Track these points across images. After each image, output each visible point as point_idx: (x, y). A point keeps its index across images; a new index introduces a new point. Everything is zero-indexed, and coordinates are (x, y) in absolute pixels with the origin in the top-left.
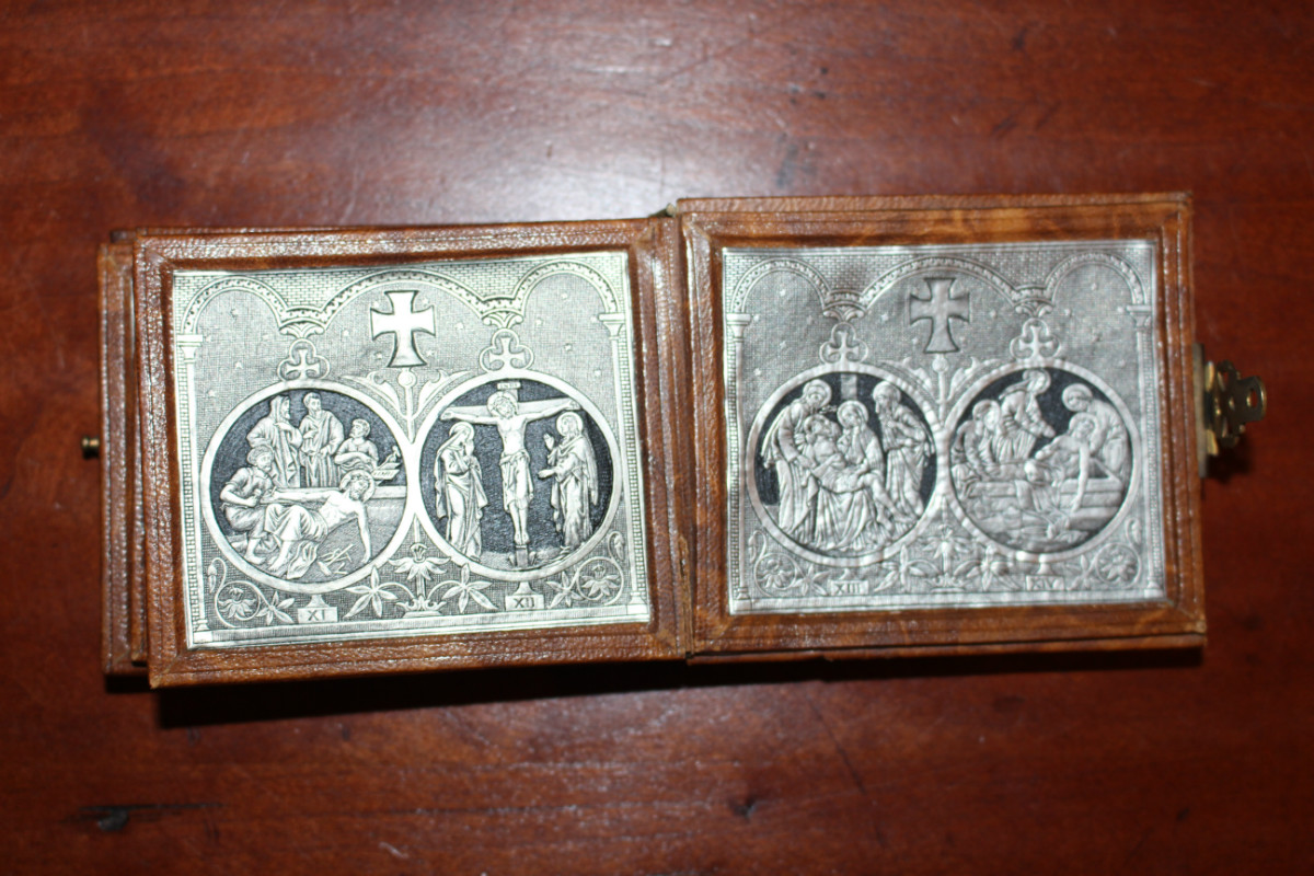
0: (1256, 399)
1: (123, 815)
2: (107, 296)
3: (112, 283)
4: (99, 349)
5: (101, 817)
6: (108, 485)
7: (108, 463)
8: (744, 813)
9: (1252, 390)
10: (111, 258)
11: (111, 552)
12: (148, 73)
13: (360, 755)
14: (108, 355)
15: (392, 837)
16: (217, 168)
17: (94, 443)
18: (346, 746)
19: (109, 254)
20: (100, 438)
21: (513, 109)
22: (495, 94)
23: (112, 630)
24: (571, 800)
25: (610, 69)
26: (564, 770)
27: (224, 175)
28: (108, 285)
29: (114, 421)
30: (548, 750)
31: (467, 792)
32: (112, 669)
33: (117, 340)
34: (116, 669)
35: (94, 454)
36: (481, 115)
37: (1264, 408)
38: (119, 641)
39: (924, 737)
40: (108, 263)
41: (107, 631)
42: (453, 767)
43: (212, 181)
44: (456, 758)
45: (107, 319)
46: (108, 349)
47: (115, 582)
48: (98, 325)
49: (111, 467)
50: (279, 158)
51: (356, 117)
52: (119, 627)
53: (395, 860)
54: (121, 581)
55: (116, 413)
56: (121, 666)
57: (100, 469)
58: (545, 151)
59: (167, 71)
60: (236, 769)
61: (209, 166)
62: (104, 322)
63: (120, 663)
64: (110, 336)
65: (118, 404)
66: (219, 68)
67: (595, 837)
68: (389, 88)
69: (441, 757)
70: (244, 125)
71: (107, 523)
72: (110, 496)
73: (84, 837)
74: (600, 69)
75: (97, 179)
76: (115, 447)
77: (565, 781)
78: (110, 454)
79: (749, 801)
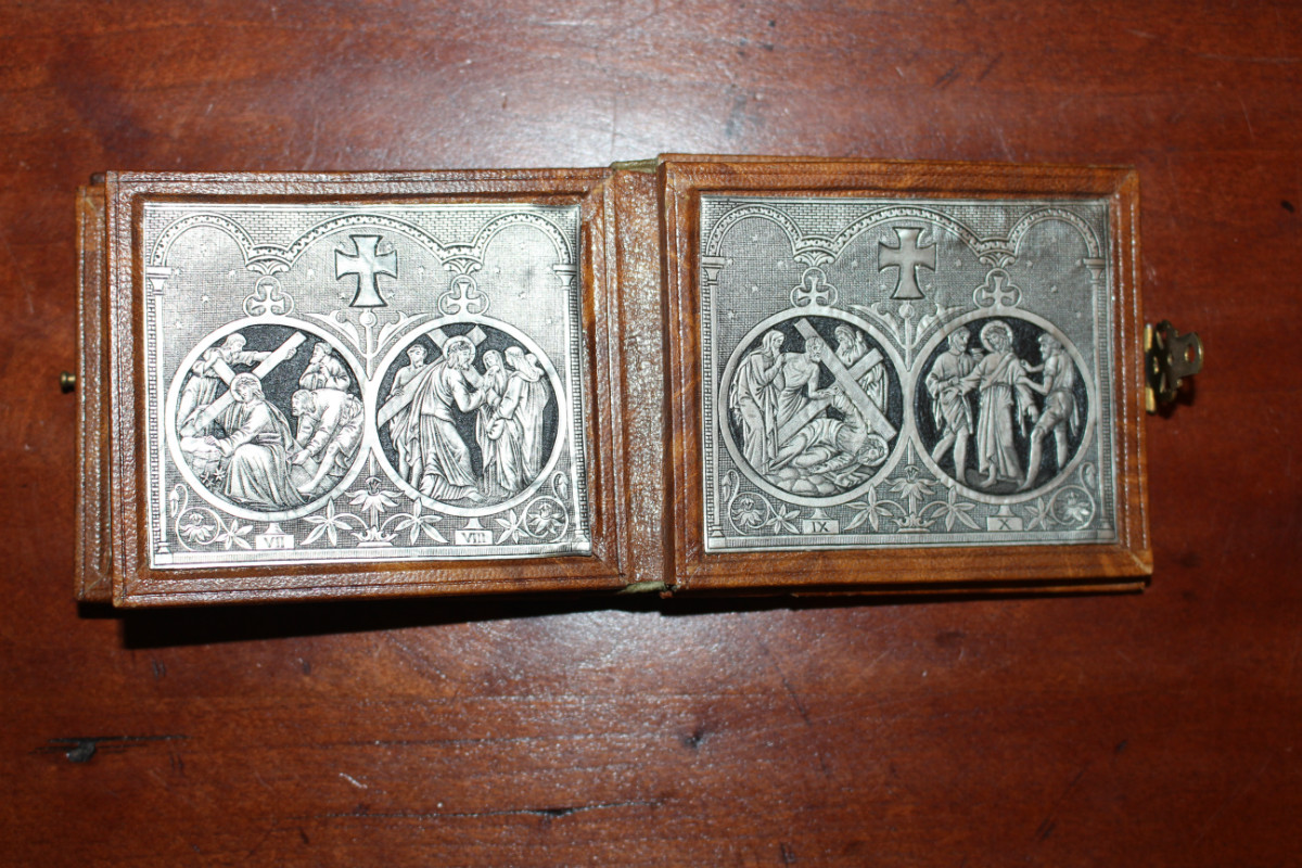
0: (1193, 353)
1: (91, 746)
2: (84, 236)
3: (89, 224)
4: (76, 287)
5: (71, 748)
6: (83, 419)
7: (83, 398)
8: (693, 744)
9: (1190, 346)
10: (89, 200)
11: (84, 484)
12: (115, 28)
13: (320, 688)
14: (84, 293)
15: (351, 768)
16: (182, 120)
17: (72, 379)
18: (307, 679)
19: (86, 196)
20: (76, 374)
21: (469, 62)
22: (453, 46)
23: (85, 559)
24: (525, 731)
25: (564, 23)
26: (518, 702)
27: (188, 126)
28: (85, 226)
29: (90, 357)
30: (501, 683)
31: (423, 724)
32: (84, 596)
33: (95, 279)
34: (88, 596)
35: (70, 389)
36: (437, 68)
37: (1201, 363)
38: (92, 568)
39: (869, 671)
40: (86, 204)
41: (80, 559)
42: (409, 700)
43: (176, 133)
44: (413, 692)
45: (85, 259)
46: (84, 287)
47: (88, 512)
48: (76, 264)
49: (86, 402)
50: (242, 110)
51: (316, 70)
52: (92, 555)
53: (354, 790)
54: (95, 512)
55: (91, 349)
56: (93, 593)
57: (76, 404)
58: (500, 104)
59: (133, 26)
60: (200, 701)
61: (175, 119)
62: (82, 262)
63: (92, 590)
64: (87, 274)
65: (94, 339)
66: (184, 23)
67: (549, 768)
68: (348, 40)
69: (399, 690)
70: (208, 78)
71: (82, 455)
72: (85, 430)
73: (53, 768)
74: (552, 23)
75: (66, 131)
76: (91, 382)
77: (519, 713)
78: (85, 388)
79: (698, 736)
